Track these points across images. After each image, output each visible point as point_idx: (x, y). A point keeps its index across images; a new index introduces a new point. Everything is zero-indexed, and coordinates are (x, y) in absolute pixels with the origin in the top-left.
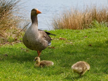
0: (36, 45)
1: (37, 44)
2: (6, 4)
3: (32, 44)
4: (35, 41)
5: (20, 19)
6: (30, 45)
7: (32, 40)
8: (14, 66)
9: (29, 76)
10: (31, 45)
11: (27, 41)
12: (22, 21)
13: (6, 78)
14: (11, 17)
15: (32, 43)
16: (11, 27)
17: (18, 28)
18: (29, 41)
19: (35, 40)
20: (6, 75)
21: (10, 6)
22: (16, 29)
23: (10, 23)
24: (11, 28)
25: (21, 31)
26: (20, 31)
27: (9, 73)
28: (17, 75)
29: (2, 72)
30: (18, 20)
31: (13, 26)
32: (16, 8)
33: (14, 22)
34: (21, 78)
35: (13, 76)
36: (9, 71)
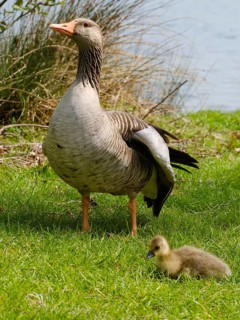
0: (97, 162)
1: (97, 158)
2: (96, 9)
3: (78, 159)
4: (90, 147)
5: (148, 65)
6: (70, 164)
7: (76, 143)
8: (120, 244)
9: (175, 287)
10: (73, 162)
11: (59, 146)
12: (155, 73)
13: (86, 288)
14: (115, 58)
15: (76, 153)
16: (116, 94)
17: (140, 100)
18: (66, 146)
19: (88, 142)
20: (89, 278)
21: (113, 14)
22: (134, 103)
23: (109, 79)
24: (115, 98)
25: (151, 111)
26: (147, 111)
27: (99, 273)
28: (127, 279)
29: (74, 267)
30: (142, 69)
31: (122, 91)
32: (134, 23)
33: (125, 77)
34: (145, 292)
35: (112, 284)
36: (100, 265)
